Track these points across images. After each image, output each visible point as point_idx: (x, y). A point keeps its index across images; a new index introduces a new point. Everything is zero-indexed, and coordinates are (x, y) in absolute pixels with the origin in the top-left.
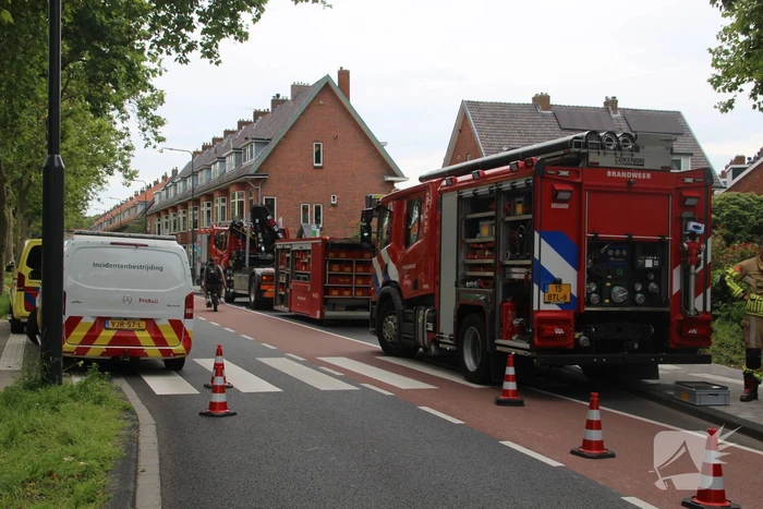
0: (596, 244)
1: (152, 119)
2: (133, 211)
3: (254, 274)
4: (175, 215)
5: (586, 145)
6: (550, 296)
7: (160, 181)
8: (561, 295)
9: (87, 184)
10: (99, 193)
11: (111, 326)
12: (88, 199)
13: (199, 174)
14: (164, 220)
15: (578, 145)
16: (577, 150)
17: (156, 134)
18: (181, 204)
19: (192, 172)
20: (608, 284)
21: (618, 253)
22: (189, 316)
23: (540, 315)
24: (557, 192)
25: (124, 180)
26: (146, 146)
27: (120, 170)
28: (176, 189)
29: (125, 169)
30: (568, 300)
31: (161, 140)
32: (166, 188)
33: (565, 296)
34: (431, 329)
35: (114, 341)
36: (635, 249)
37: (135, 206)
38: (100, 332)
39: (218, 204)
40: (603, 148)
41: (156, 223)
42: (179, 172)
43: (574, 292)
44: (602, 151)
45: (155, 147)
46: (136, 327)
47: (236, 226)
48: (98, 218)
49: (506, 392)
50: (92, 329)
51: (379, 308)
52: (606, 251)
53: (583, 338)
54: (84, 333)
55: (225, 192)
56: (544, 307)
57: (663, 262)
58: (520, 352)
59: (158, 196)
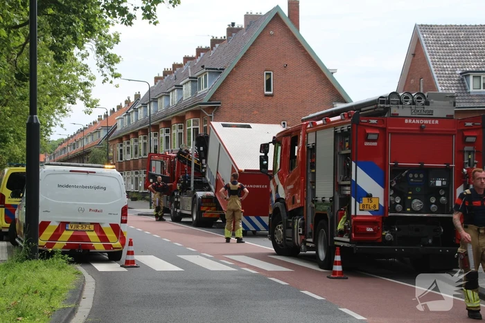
0: (396, 171)
1: (109, 57)
2: (96, 136)
3: (195, 196)
4: (136, 141)
5: (388, 102)
6: (363, 206)
7: (123, 105)
8: (372, 205)
9: (51, 112)
10: (62, 119)
11: (70, 228)
12: (51, 125)
13: (159, 100)
14: (125, 146)
15: (382, 102)
16: (382, 105)
17: (112, 70)
18: (142, 130)
19: (152, 98)
20: (409, 198)
21: (416, 176)
22: (124, 222)
23: (357, 218)
24: (368, 134)
25: (85, 108)
26: (104, 82)
27: (82, 99)
28: (137, 115)
29: (86, 98)
30: (377, 208)
31: (116, 76)
32: (128, 114)
33: (375, 206)
34: (301, 233)
35: (72, 238)
36: (429, 173)
37: (98, 131)
38: (63, 231)
39: (175, 131)
40: (401, 103)
41: (118, 149)
42: (141, 97)
43: (382, 203)
44: (401, 106)
45: (111, 82)
46: (87, 229)
47: (183, 153)
48: (62, 142)
49: (335, 273)
50: (57, 230)
51: (273, 219)
52: (407, 174)
53: (388, 234)
54: (52, 233)
55: (181, 119)
56: (359, 213)
57: (449, 182)
58: (346, 245)
59: (120, 120)
